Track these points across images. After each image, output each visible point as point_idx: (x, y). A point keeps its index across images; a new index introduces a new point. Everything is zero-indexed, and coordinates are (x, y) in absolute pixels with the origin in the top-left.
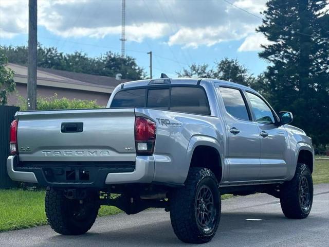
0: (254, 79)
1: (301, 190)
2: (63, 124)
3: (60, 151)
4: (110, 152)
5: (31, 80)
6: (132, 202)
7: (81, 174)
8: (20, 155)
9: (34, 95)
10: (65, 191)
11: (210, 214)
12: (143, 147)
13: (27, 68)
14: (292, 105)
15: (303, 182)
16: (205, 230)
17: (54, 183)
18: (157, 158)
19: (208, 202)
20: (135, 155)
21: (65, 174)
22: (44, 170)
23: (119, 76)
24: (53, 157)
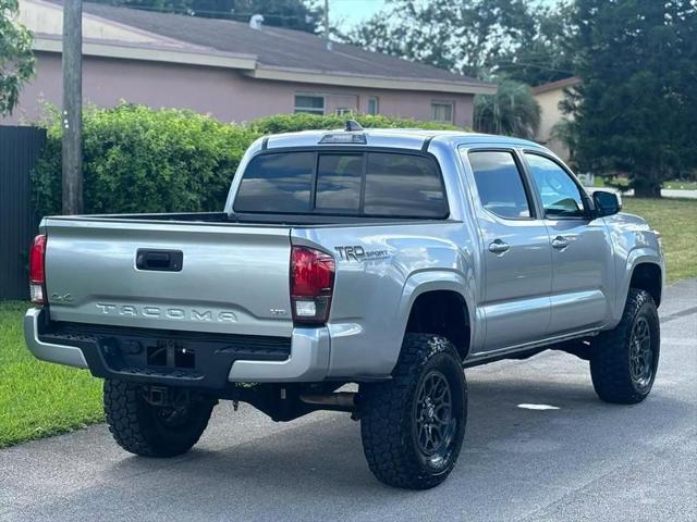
0: (548, 9)
1: (634, 345)
2: (140, 252)
3: (135, 305)
4: (238, 314)
5: (71, 70)
6: (284, 397)
7: (178, 354)
8: (52, 309)
9: (78, 105)
10: (146, 389)
11: (443, 427)
12: (307, 309)
13: (62, 8)
14: (627, 85)
15: (639, 329)
16: (433, 461)
17: (122, 373)
18: (336, 330)
19: (440, 402)
20: (291, 324)
21: (145, 353)
22: (102, 342)
23: (257, 21)
24: (121, 318)
